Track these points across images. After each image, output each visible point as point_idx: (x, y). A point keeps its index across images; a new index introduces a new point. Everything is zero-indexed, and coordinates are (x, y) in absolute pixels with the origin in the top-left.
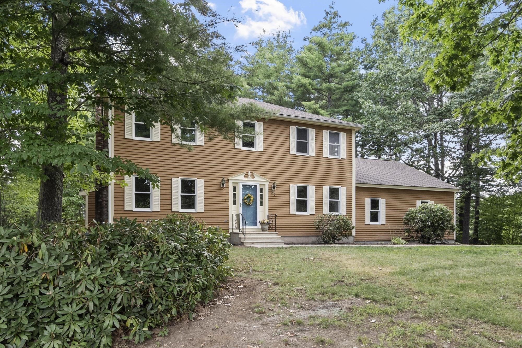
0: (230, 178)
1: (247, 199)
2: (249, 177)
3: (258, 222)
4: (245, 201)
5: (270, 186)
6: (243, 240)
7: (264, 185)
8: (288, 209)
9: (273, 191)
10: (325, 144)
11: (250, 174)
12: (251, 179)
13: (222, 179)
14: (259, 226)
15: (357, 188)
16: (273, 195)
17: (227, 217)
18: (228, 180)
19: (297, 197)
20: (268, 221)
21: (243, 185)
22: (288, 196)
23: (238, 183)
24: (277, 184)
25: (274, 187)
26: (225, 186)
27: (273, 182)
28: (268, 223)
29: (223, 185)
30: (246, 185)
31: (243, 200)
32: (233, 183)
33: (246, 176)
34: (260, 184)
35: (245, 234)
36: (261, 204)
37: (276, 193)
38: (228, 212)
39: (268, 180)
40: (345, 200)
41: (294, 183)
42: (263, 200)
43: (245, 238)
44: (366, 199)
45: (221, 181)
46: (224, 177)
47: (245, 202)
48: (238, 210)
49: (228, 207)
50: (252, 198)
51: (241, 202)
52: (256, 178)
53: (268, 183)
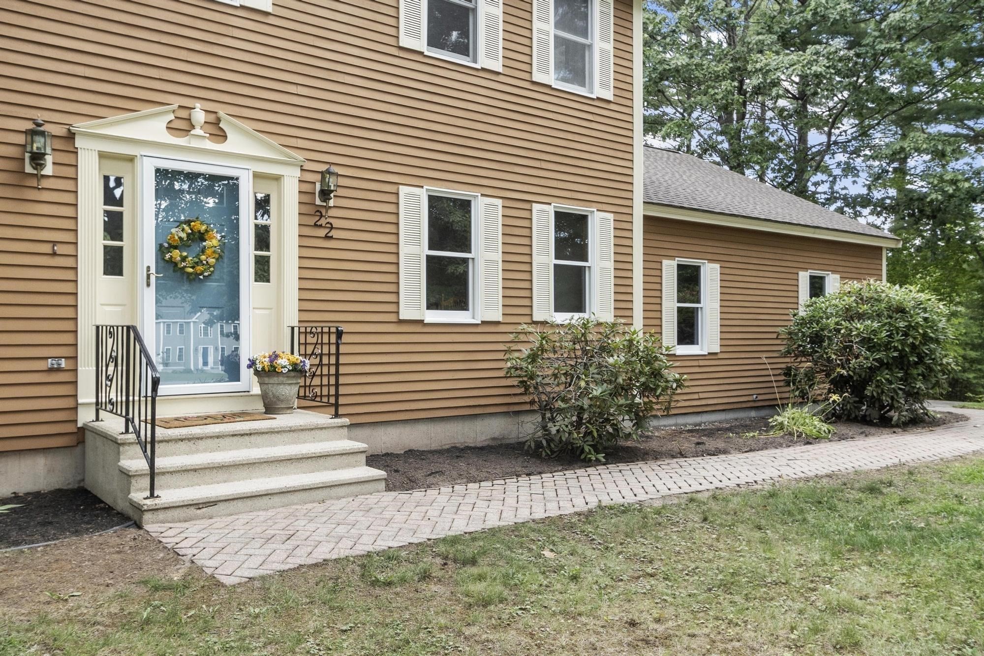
0: (80, 125)
1: (181, 245)
2: (198, 131)
3: (244, 363)
4: (176, 254)
5: (307, 188)
6: (139, 495)
7: (277, 178)
8: (391, 298)
9: (319, 213)
10: (540, 31)
11: (199, 116)
12: (209, 145)
13: (30, 126)
14: (249, 381)
15: (647, 219)
16: (322, 232)
17: (67, 339)
18: (71, 137)
19: (430, 248)
20: (297, 358)
21: (161, 174)
22: (391, 239)
23: (131, 159)
24: (342, 181)
25: (325, 194)
26: (48, 170)
27: (323, 168)
28: (297, 370)
29: (37, 158)
30: (176, 174)
31: (161, 250)
32: (103, 156)
33: (179, 124)
34: (257, 176)
35: (150, 447)
36: (263, 271)
37: (336, 223)
38: (68, 313)
39: (300, 156)
40: (611, 265)
41: (417, 180)
42: (272, 253)
43: (152, 474)
44: (666, 262)
45: (21, 139)
46: (40, 116)
47: (172, 263)
48: (132, 303)
49: (68, 288)
50: (214, 241)
51: (149, 257)
52: (235, 143)
53: (297, 173)
